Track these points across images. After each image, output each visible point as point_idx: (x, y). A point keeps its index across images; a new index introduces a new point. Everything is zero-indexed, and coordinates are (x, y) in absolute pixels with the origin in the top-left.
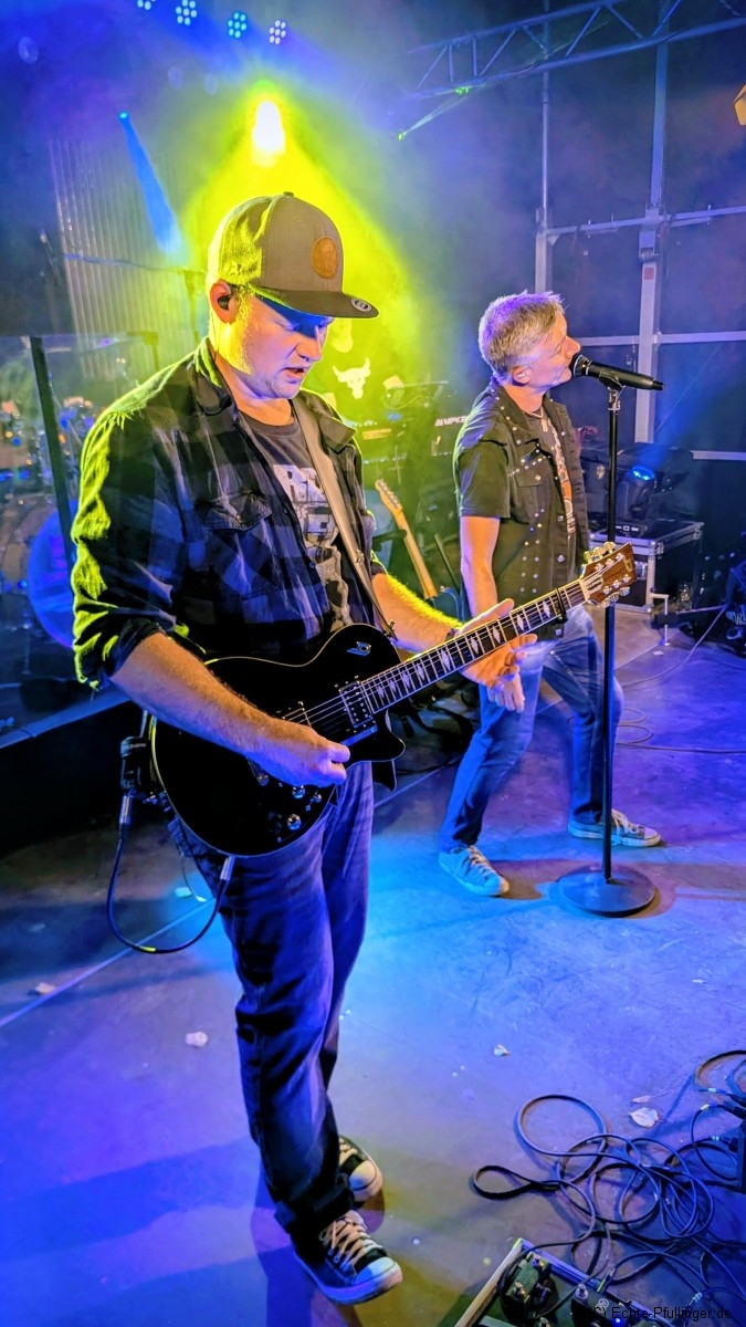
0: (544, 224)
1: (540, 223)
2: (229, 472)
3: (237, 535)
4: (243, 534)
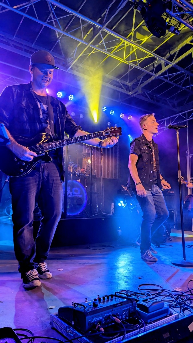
0: (188, 154)
1: (187, 154)
2: (27, 100)
3: (24, 110)
4: (26, 110)
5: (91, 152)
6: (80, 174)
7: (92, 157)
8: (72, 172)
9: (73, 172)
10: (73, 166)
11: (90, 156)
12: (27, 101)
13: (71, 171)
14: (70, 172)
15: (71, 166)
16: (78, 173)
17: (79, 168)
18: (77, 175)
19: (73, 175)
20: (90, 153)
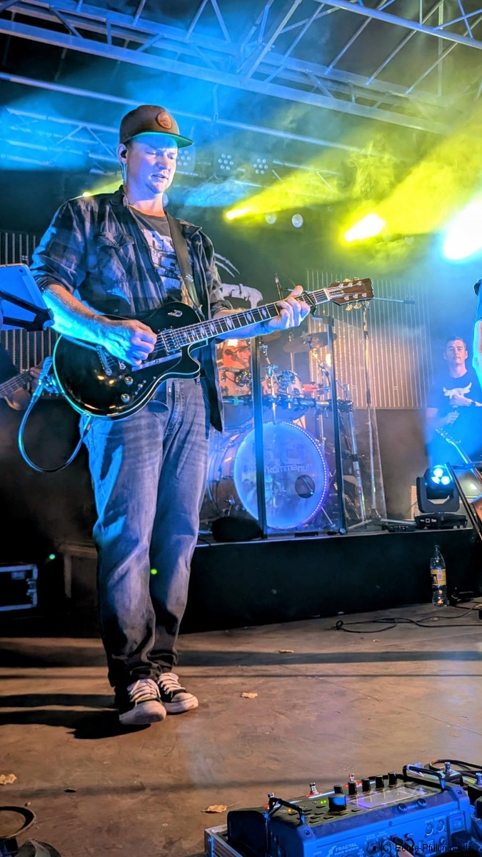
2: (116, 225)
3: (113, 250)
4: (117, 251)
5: (330, 330)
6: (299, 400)
7: (335, 346)
8: (275, 397)
9: (278, 396)
10: (278, 379)
11: (325, 344)
12: (117, 229)
13: (273, 394)
14: (268, 397)
15: (270, 378)
16: (293, 399)
17: (297, 384)
18: (292, 405)
19: (278, 405)
20: (326, 333)
